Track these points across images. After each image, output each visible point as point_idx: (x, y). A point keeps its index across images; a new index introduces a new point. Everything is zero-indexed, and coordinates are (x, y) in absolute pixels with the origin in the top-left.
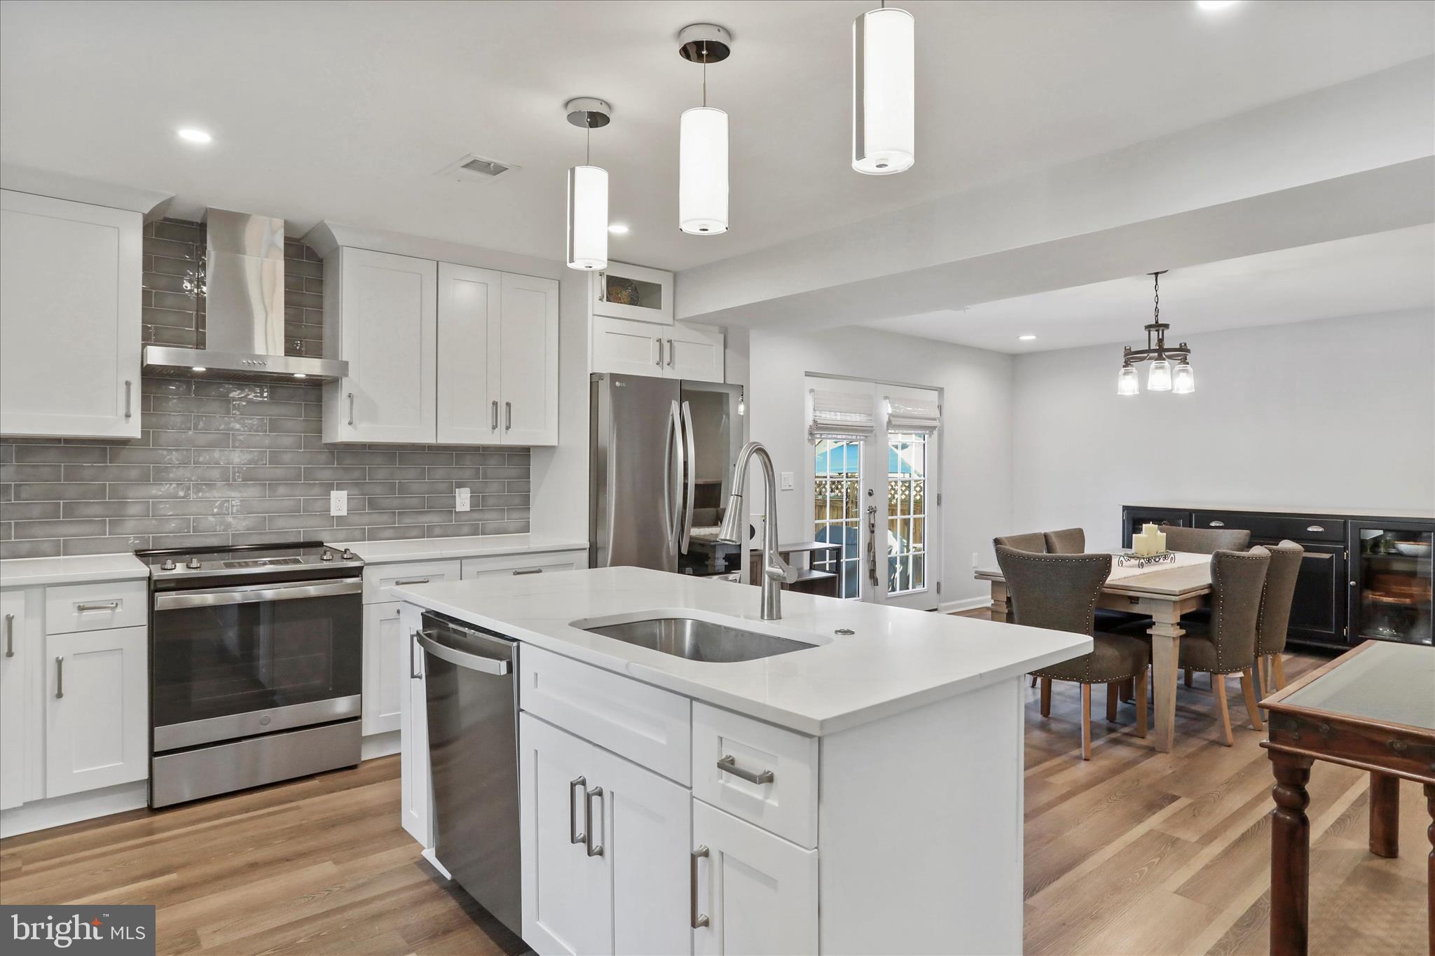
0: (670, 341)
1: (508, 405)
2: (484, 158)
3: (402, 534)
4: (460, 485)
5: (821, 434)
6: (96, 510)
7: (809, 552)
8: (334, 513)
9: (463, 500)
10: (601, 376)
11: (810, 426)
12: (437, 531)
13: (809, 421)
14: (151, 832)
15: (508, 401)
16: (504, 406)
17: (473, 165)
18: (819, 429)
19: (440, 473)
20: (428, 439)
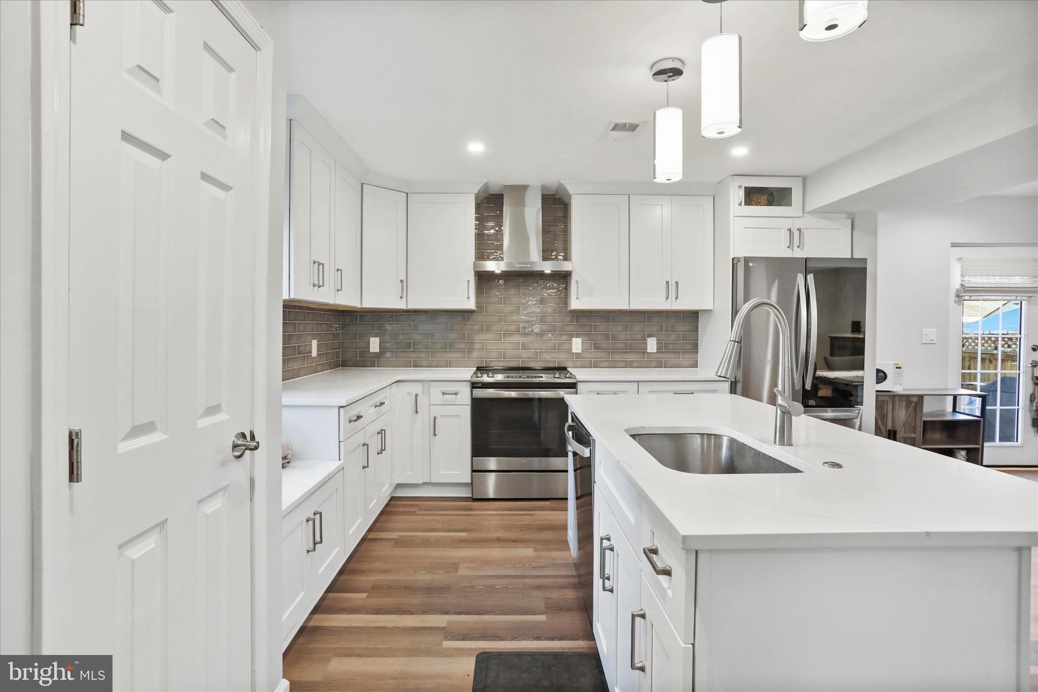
0: (799, 230)
1: (677, 283)
2: (621, 121)
3: (613, 365)
4: (650, 336)
5: (970, 296)
6: (462, 346)
7: (952, 396)
8: (574, 351)
9: (652, 345)
10: (739, 259)
11: (957, 289)
12: (635, 364)
13: (956, 284)
14: (471, 510)
15: (676, 280)
16: (674, 284)
17: (616, 127)
18: (965, 293)
19: (637, 327)
20: (624, 306)
